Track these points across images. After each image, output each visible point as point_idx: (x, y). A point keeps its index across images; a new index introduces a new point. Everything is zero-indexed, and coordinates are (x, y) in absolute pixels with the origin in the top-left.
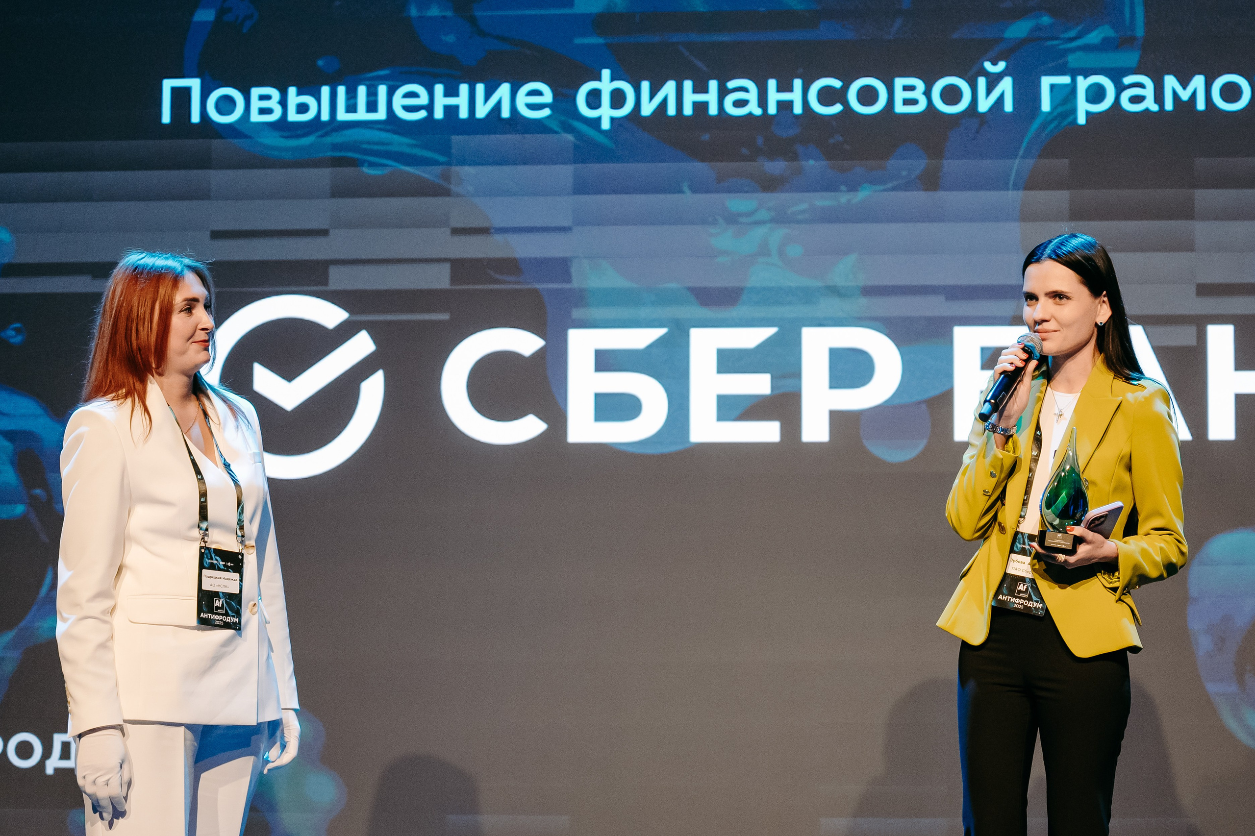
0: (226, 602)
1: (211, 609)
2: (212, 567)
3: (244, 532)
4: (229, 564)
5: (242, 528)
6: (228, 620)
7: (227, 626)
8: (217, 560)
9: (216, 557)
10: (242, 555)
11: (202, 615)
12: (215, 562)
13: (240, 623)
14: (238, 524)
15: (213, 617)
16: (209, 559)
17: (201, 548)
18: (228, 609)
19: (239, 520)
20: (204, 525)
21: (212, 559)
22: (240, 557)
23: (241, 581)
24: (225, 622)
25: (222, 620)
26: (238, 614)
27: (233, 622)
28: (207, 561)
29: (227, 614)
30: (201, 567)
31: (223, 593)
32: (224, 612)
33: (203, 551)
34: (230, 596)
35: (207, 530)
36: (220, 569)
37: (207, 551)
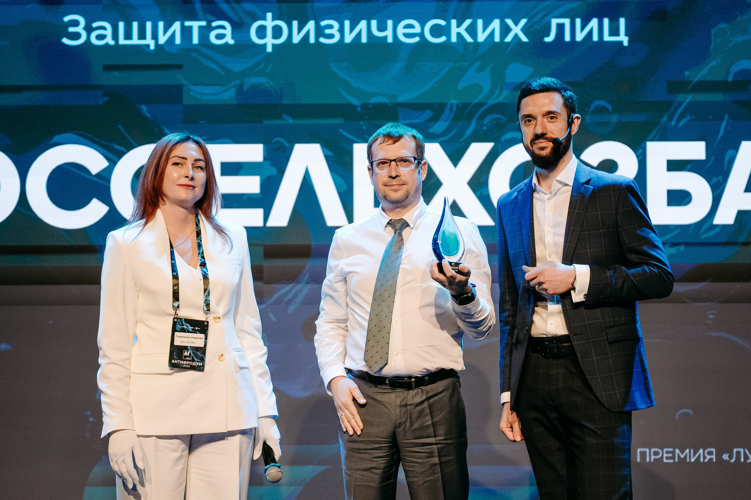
0: (193, 353)
1: (180, 357)
2: (183, 330)
3: (209, 308)
4: (197, 328)
5: (208, 305)
6: (194, 364)
7: (193, 368)
8: (187, 326)
9: (186, 324)
10: (208, 322)
11: (173, 361)
12: (185, 327)
13: (203, 366)
14: (205, 302)
15: (182, 362)
16: (180, 325)
17: (174, 318)
18: (194, 357)
19: (206, 300)
20: (176, 304)
21: (183, 325)
22: (206, 323)
23: (206, 338)
24: (191, 366)
25: (189, 364)
26: (202, 360)
27: (198, 366)
28: (179, 327)
29: (193, 360)
30: (174, 330)
31: (191, 347)
32: (191, 359)
33: (176, 320)
34: (197, 349)
35: (178, 307)
36: (189, 332)
37: (179, 320)
